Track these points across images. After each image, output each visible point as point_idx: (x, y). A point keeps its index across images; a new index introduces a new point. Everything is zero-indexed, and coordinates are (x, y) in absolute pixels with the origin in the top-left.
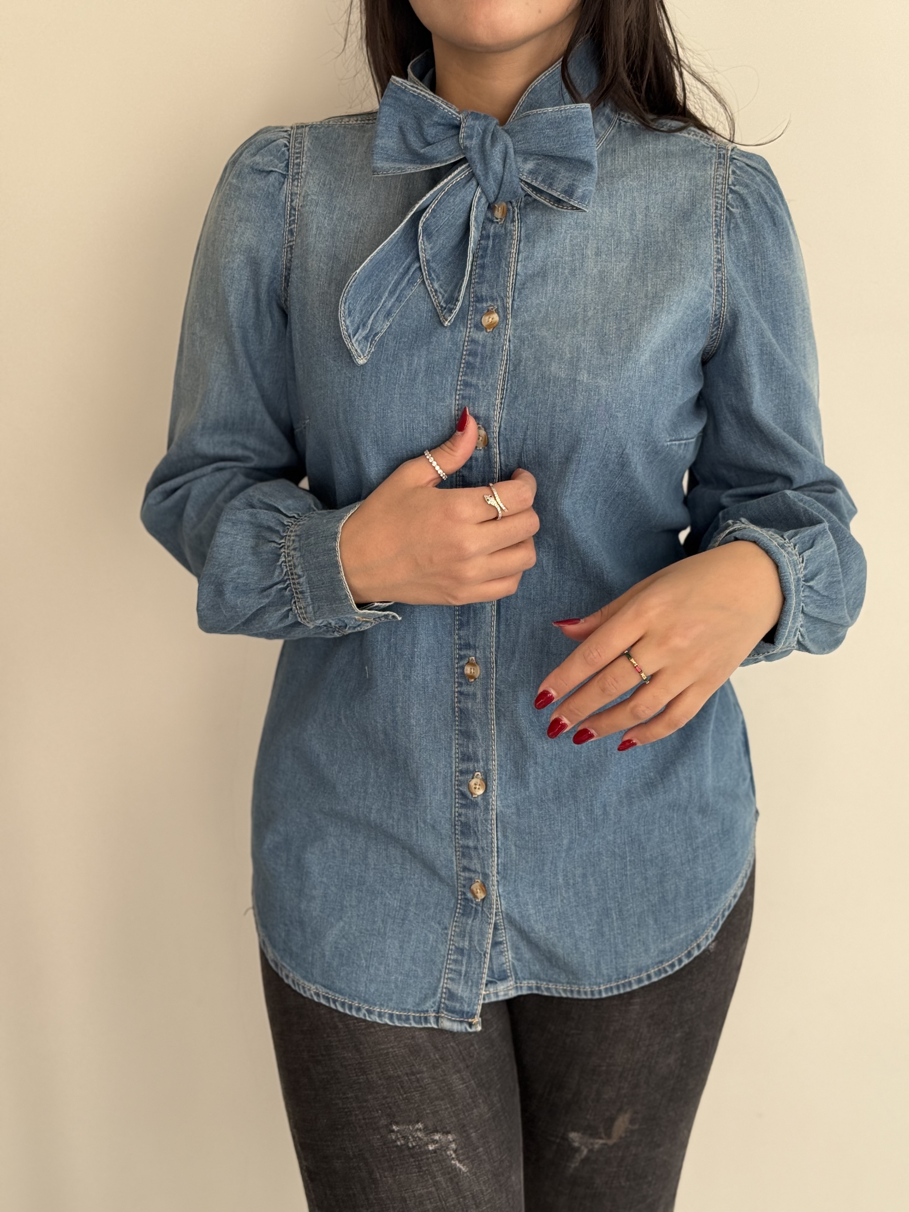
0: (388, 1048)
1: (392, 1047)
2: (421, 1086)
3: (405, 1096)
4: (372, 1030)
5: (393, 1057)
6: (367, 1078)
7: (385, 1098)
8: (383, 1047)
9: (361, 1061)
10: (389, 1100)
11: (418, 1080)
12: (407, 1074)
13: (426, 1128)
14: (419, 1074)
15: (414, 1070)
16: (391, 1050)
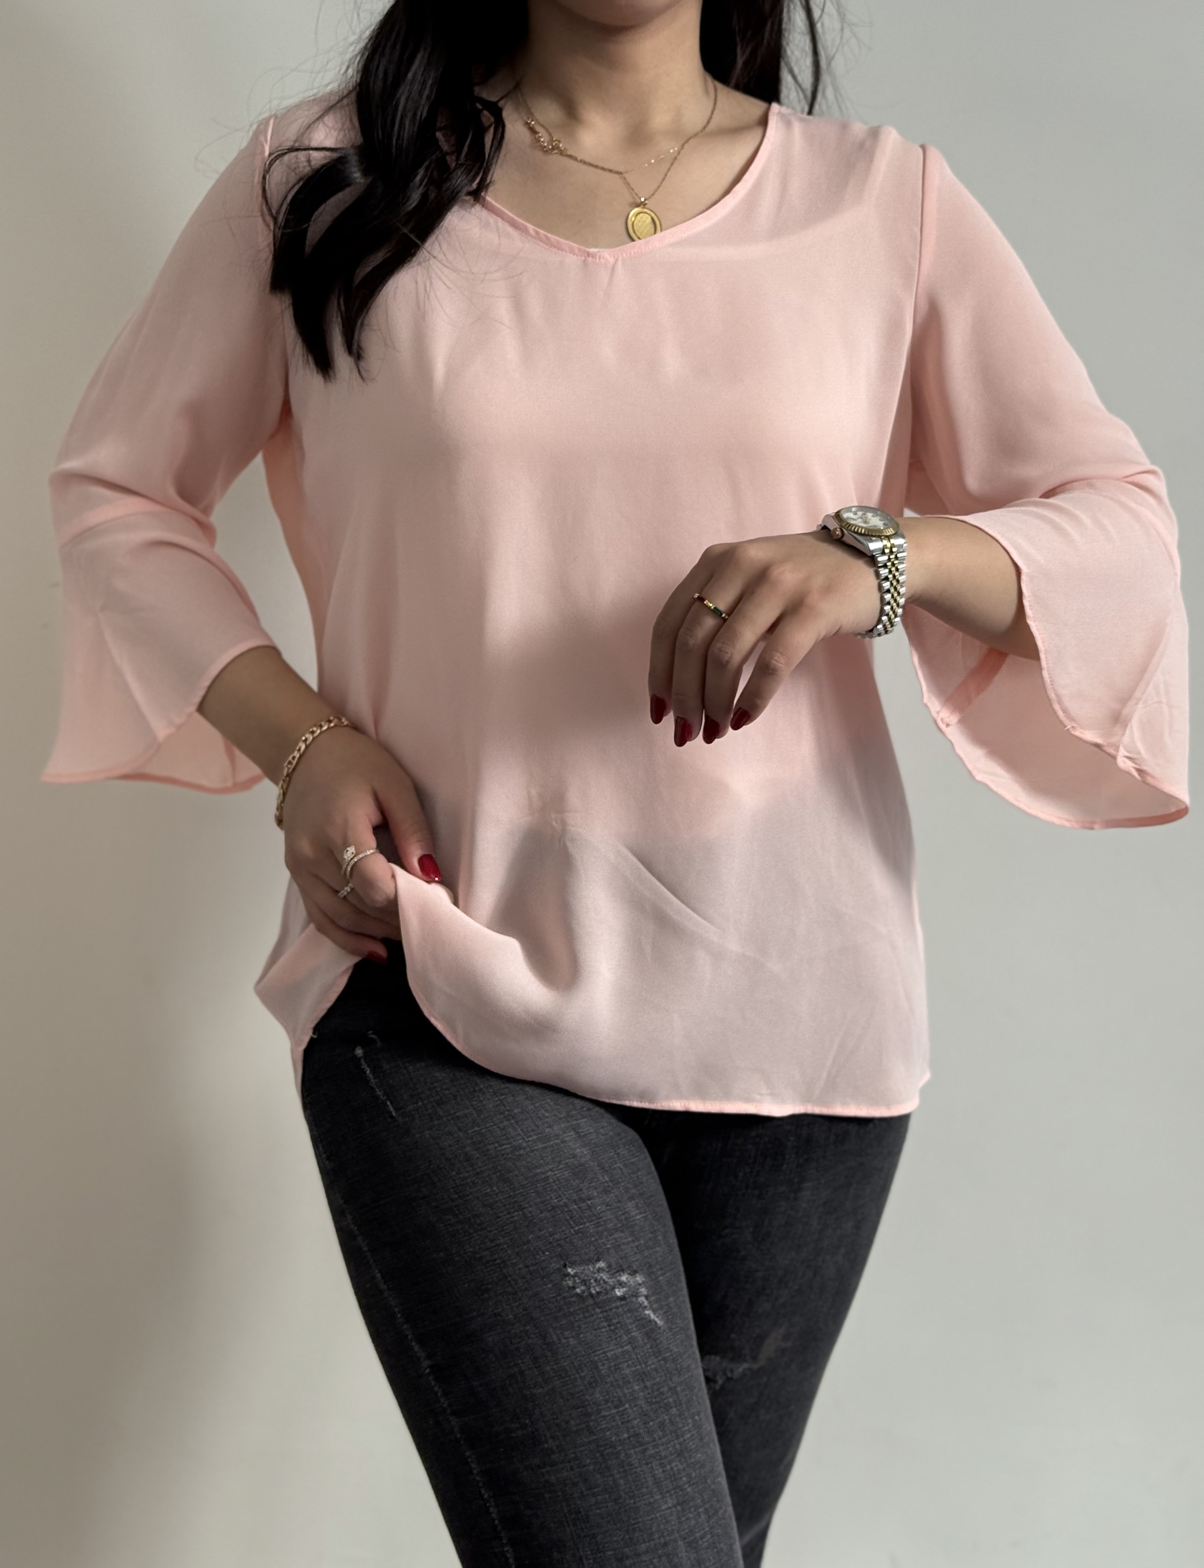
0: (546, 1172)
1: (551, 1170)
2: (595, 1215)
3: (577, 1228)
4: (522, 1152)
5: (554, 1182)
6: (524, 1213)
7: (551, 1235)
8: (538, 1171)
9: (512, 1194)
10: (557, 1236)
11: (589, 1207)
12: (575, 1201)
13: (610, 1266)
14: (589, 1200)
15: (583, 1196)
16: (549, 1173)
